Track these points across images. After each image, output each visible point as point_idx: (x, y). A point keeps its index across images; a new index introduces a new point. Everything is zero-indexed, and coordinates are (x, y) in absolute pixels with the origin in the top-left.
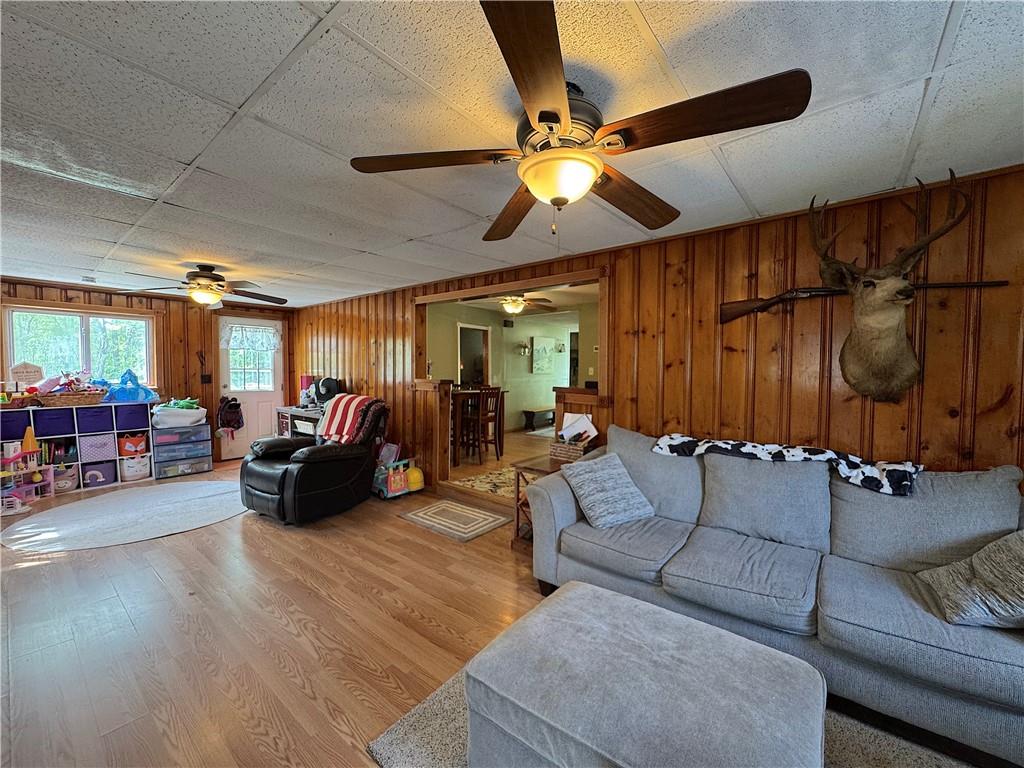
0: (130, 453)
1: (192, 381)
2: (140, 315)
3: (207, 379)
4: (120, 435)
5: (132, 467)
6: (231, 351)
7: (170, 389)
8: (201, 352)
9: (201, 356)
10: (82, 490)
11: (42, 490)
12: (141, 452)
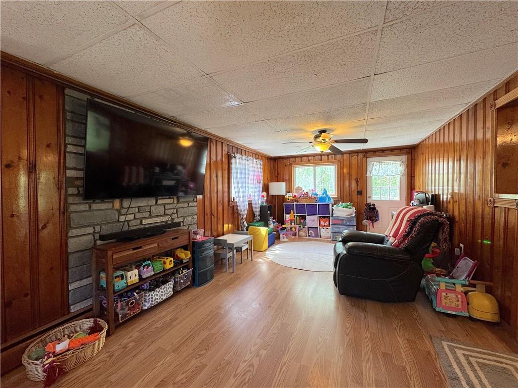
0: (322, 226)
1: (353, 193)
2: (331, 163)
3: (360, 193)
4: (320, 217)
5: (324, 232)
6: (373, 177)
7: (342, 198)
8: (357, 179)
9: (357, 181)
10: (307, 237)
11: (295, 235)
12: (327, 226)
